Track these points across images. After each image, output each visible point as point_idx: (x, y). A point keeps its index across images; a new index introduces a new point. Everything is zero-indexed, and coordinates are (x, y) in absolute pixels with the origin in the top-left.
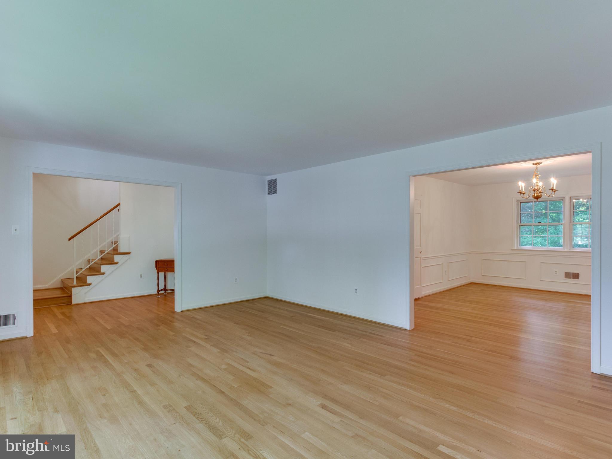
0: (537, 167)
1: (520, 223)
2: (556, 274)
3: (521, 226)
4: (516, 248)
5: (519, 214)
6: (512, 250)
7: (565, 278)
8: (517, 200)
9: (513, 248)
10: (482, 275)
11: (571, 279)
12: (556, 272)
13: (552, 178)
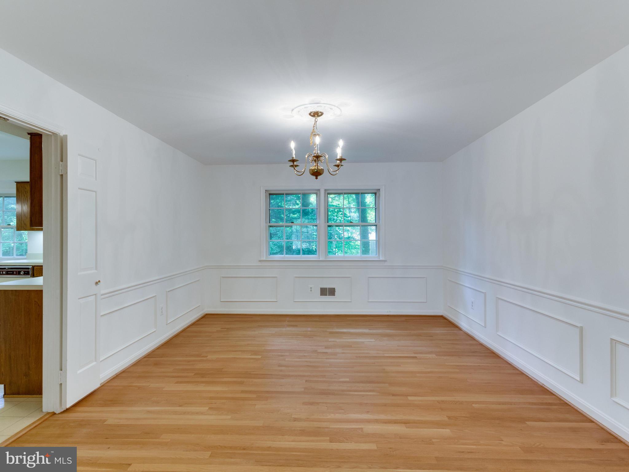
0: (316, 120)
1: (270, 223)
2: (311, 291)
3: (271, 226)
4: (264, 259)
5: (268, 210)
6: (260, 261)
7: (320, 295)
8: (266, 190)
9: (262, 259)
10: (221, 301)
11: (326, 297)
12: (311, 288)
13: (341, 139)
